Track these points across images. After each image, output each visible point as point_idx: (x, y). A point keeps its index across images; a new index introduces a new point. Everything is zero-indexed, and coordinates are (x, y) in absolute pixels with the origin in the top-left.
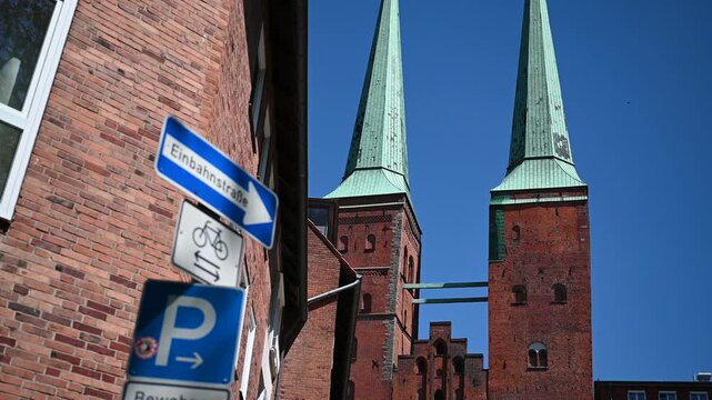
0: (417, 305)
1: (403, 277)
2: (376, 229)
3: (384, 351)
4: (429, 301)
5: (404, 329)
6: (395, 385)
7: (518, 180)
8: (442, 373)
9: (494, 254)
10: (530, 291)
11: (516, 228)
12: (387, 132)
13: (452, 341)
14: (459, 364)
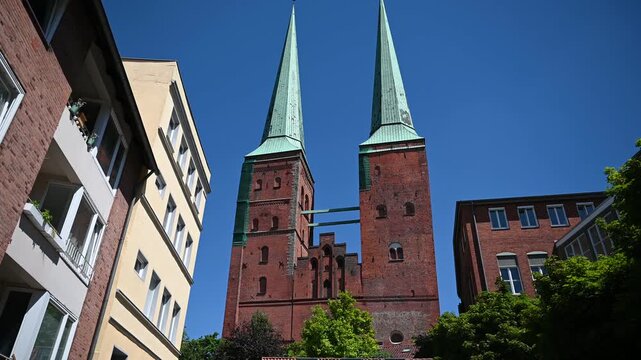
0: (312, 228)
1: (301, 206)
2: (282, 174)
3: (287, 255)
4: (321, 225)
5: (302, 242)
6: (296, 278)
7: (378, 138)
8: (329, 268)
9: (362, 186)
10: (389, 208)
11: (377, 168)
12: (289, 114)
13: (335, 246)
14: (341, 262)
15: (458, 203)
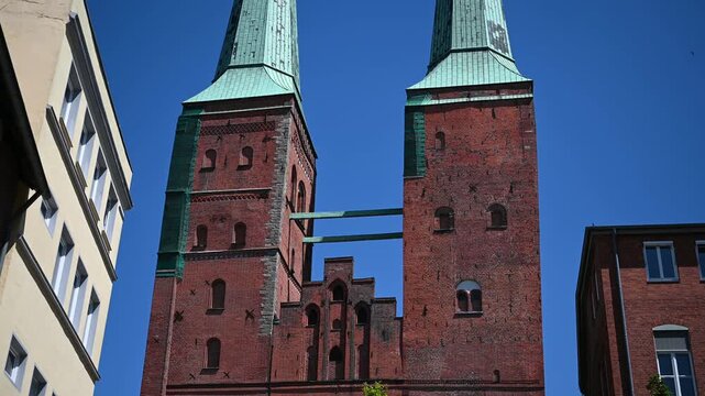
0: (310, 246)
1: (290, 204)
2: (253, 142)
3: (261, 298)
4: (326, 240)
5: (291, 273)
6: (277, 342)
7: (443, 76)
8: (340, 325)
9: (410, 168)
10: (458, 214)
11: (440, 135)
12: (271, 22)
13: (354, 282)
14: (364, 312)
15: (589, 231)
